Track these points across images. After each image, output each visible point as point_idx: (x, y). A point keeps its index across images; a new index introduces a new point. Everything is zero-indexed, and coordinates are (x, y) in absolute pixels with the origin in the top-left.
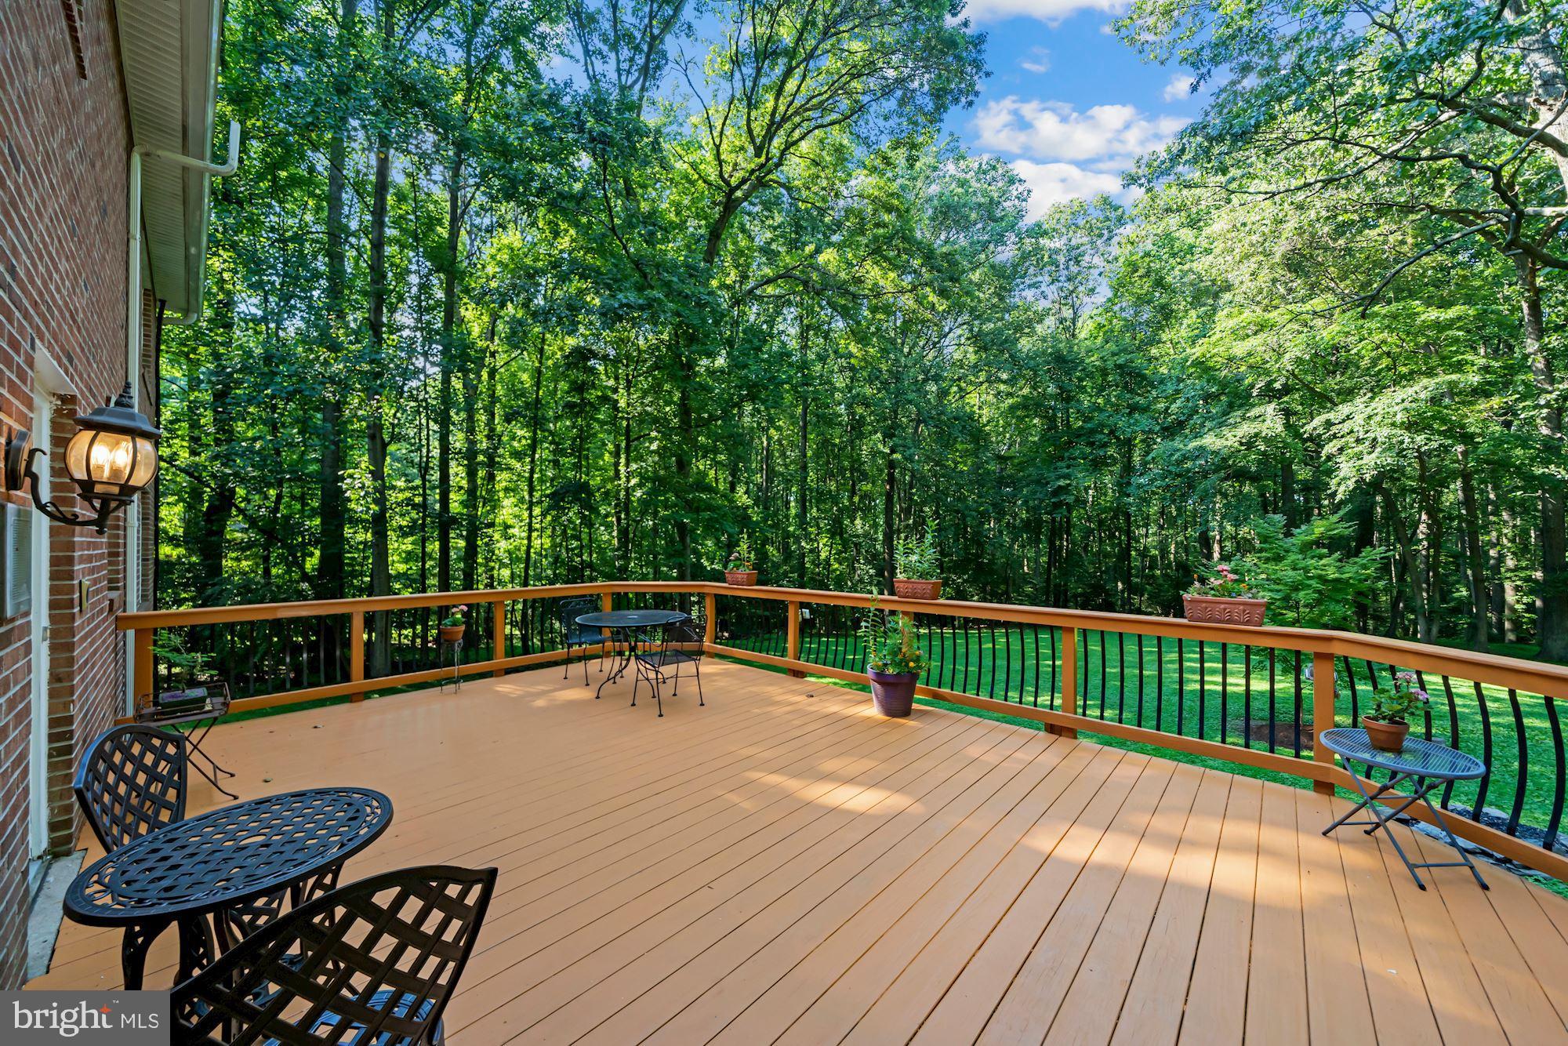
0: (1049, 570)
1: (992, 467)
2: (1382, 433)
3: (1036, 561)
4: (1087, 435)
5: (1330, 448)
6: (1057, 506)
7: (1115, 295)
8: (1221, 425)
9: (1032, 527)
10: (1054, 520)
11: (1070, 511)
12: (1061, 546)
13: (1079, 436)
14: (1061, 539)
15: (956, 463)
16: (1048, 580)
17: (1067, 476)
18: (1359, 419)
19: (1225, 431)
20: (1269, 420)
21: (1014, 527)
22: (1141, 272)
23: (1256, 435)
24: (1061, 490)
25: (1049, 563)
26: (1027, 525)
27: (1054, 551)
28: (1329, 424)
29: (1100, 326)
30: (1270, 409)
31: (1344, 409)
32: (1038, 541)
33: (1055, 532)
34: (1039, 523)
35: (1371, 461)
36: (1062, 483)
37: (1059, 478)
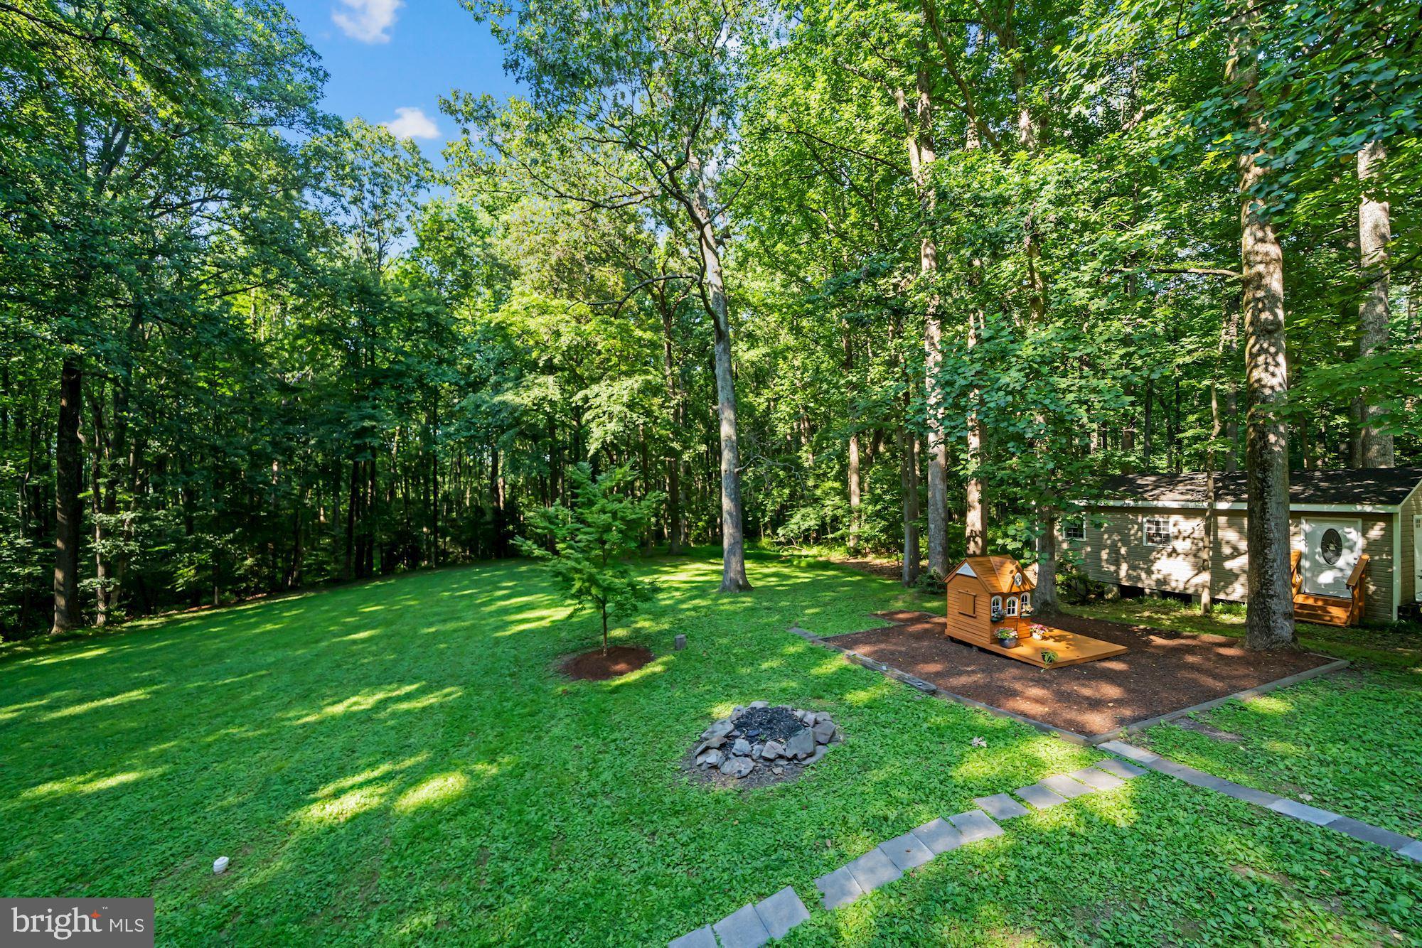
0: (351, 516)
1: (275, 398)
2: (617, 409)
3: (335, 511)
4: (395, 376)
5: (588, 416)
6: (360, 449)
7: (422, 247)
8: (517, 386)
9: (331, 475)
10: (356, 464)
11: (374, 456)
12: (365, 494)
13: (386, 377)
14: (365, 486)
15: (212, 383)
16: (349, 531)
17: (372, 418)
18: (604, 397)
19: (522, 391)
20: (549, 387)
21: (306, 472)
22: (445, 233)
23: (544, 398)
24: (364, 432)
25: (351, 511)
26: (323, 471)
27: (357, 500)
28: (586, 399)
29: (406, 273)
30: (551, 379)
31: (595, 388)
32: (337, 488)
33: (358, 477)
34: (338, 466)
35: (613, 426)
36: (367, 423)
37: (363, 418)
